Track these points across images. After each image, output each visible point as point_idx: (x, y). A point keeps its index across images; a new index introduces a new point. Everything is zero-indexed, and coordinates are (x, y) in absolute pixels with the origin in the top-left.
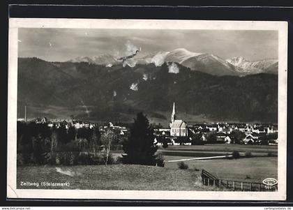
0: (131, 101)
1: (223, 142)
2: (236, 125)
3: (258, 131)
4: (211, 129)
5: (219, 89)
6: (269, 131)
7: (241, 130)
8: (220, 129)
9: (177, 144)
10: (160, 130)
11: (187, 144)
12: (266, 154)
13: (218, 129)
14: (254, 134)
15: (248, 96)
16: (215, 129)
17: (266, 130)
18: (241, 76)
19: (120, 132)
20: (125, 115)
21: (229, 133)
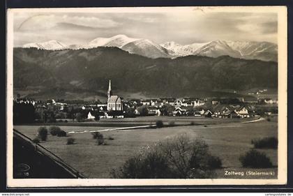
0: (76, 82)
1: (154, 115)
2: (167, 100)
3: (186, 105)
4: (144, 104)
5: (154, 69)
6: (196, 104)
7: (172, 104)
8: (153, 104)
9: (110, 117)
10: (98, 106)
11: (120, 117)
12: (189, 123)
13: (151, 104)
14: (182, 107)
15: (179, 76)
16: (148, 103)
17: (193, 104)
18: (173, 58)
19: (60, 108)
20: (71, 94)
21: (161, 106)
